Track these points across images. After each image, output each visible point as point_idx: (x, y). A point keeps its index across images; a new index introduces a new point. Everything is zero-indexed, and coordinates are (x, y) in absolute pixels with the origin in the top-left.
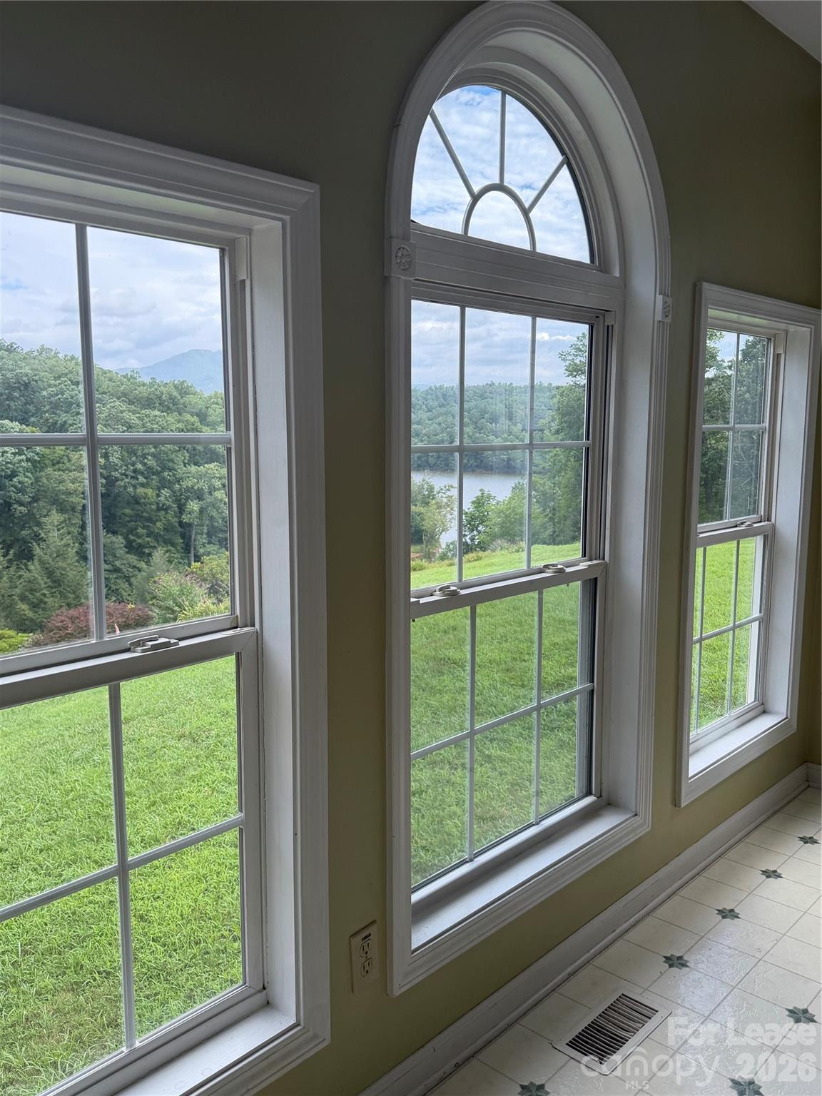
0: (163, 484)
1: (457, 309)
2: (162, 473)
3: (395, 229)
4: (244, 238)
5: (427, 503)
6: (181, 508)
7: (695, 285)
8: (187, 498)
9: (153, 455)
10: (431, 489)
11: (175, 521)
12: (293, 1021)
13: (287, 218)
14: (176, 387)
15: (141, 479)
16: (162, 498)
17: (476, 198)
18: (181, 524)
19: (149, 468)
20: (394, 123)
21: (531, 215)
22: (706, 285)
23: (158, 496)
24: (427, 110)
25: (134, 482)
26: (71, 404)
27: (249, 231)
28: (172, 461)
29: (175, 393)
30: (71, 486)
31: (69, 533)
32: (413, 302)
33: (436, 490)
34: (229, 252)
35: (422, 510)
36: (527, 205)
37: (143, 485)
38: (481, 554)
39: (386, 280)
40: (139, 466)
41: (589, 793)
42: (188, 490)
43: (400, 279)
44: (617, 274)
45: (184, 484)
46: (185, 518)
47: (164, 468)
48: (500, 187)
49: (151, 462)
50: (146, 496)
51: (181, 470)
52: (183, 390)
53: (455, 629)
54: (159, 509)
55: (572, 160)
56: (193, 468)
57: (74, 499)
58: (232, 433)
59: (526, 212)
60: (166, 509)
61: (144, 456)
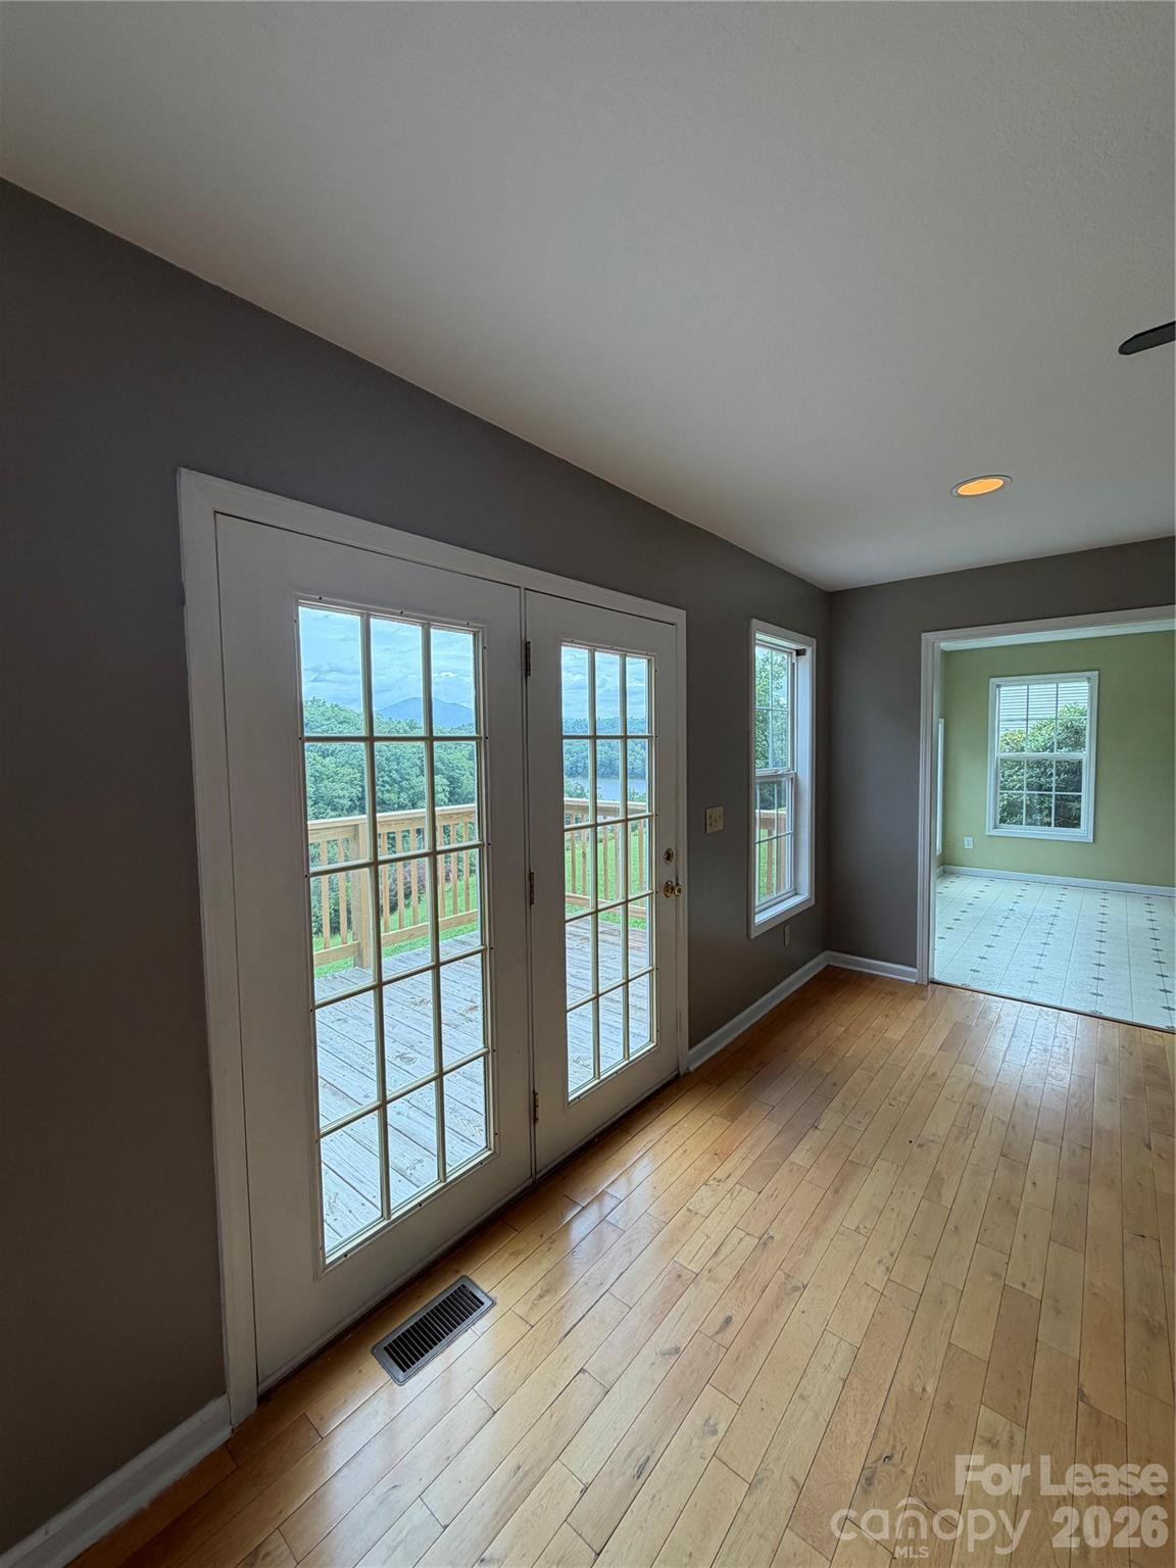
16: (402, 799)
19: (394, 780)
25: (382, 789)
28: (409, 774)
30: (341, 793)
37: (388, 791)
40: (386, 778)
47: (403, 779)
49: (395, 775)
61: (390, 771)
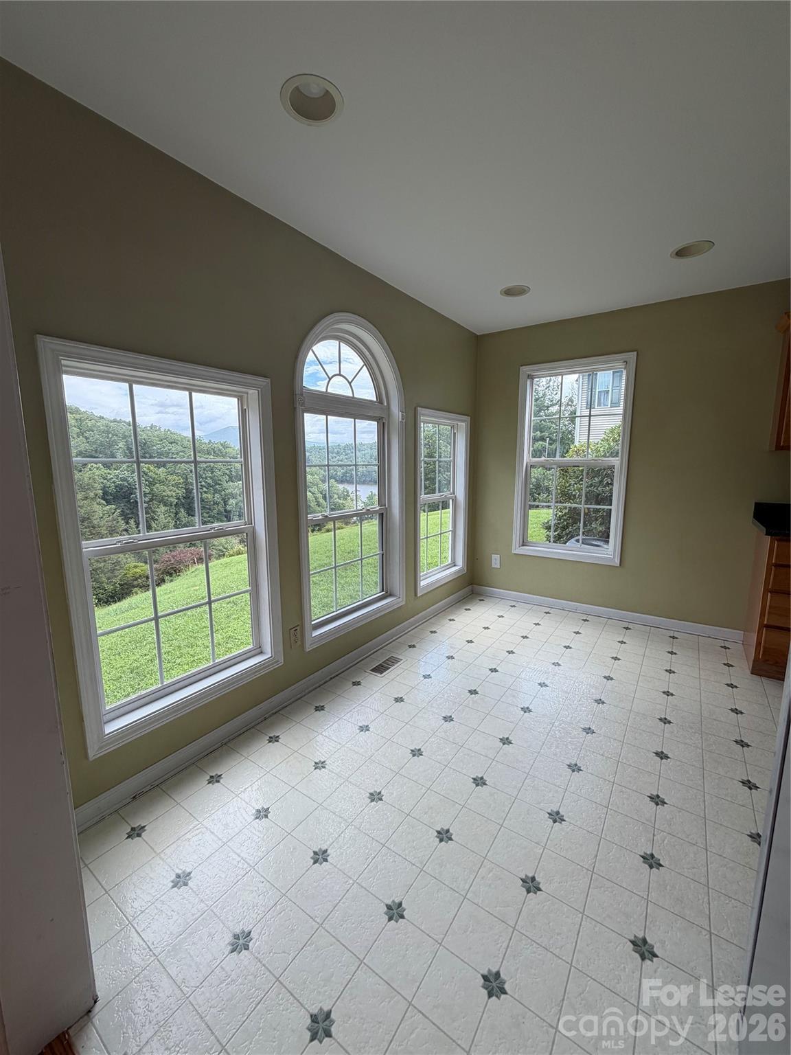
0: (216, 491)
1: (325, 417)
2: (215, 486)
3: (298, 392)
4: (245, 395)
5: (346, 499)
6: (225, 502)
7: (415, 408)
8: (229, 499)
9: (211, 478)
10: (348, 492)
11: (222, 509)
12: (270, 656)
13: (259, 390)
14: (222, 445)
15: (205, 489)
16: (216, 498)
17: (330, 379)
18: (226, 511)
19: (209, 484)
20: (296, 357)
21: (352, 384)
22: (419, 408)
23: (213, 497)
24: (310, 348)
26: (169, 453)
27: (247, 393)
28: (220, 480)
29: (221, 447)
30: (170, 493)
31: (170, 516)
32: (305, 414)
33: (350, 492)
34: (240, 399)
35: (344, 502)
36: (350, 381)
37: (205, 492)
38: (370, 520)
39: (295, 408)
40: (203, 483)
41: (383, 591)
42: (229, 494)
43: (299, 408)
44: (385, 404)
45: (227, 492)
46: (228, 508)
47: (216, 484)
48: (340, 375)
49: (209, 481)
50: (207, 498)
51: (225, 484)
52: (225, 446)
53: (353, 551)
54: (214, 504)
55: (367, 363)
56: (231, 484)
57: (171, 499)
58: (242, 459)
59: (350, 383)
60: (216, 503)
